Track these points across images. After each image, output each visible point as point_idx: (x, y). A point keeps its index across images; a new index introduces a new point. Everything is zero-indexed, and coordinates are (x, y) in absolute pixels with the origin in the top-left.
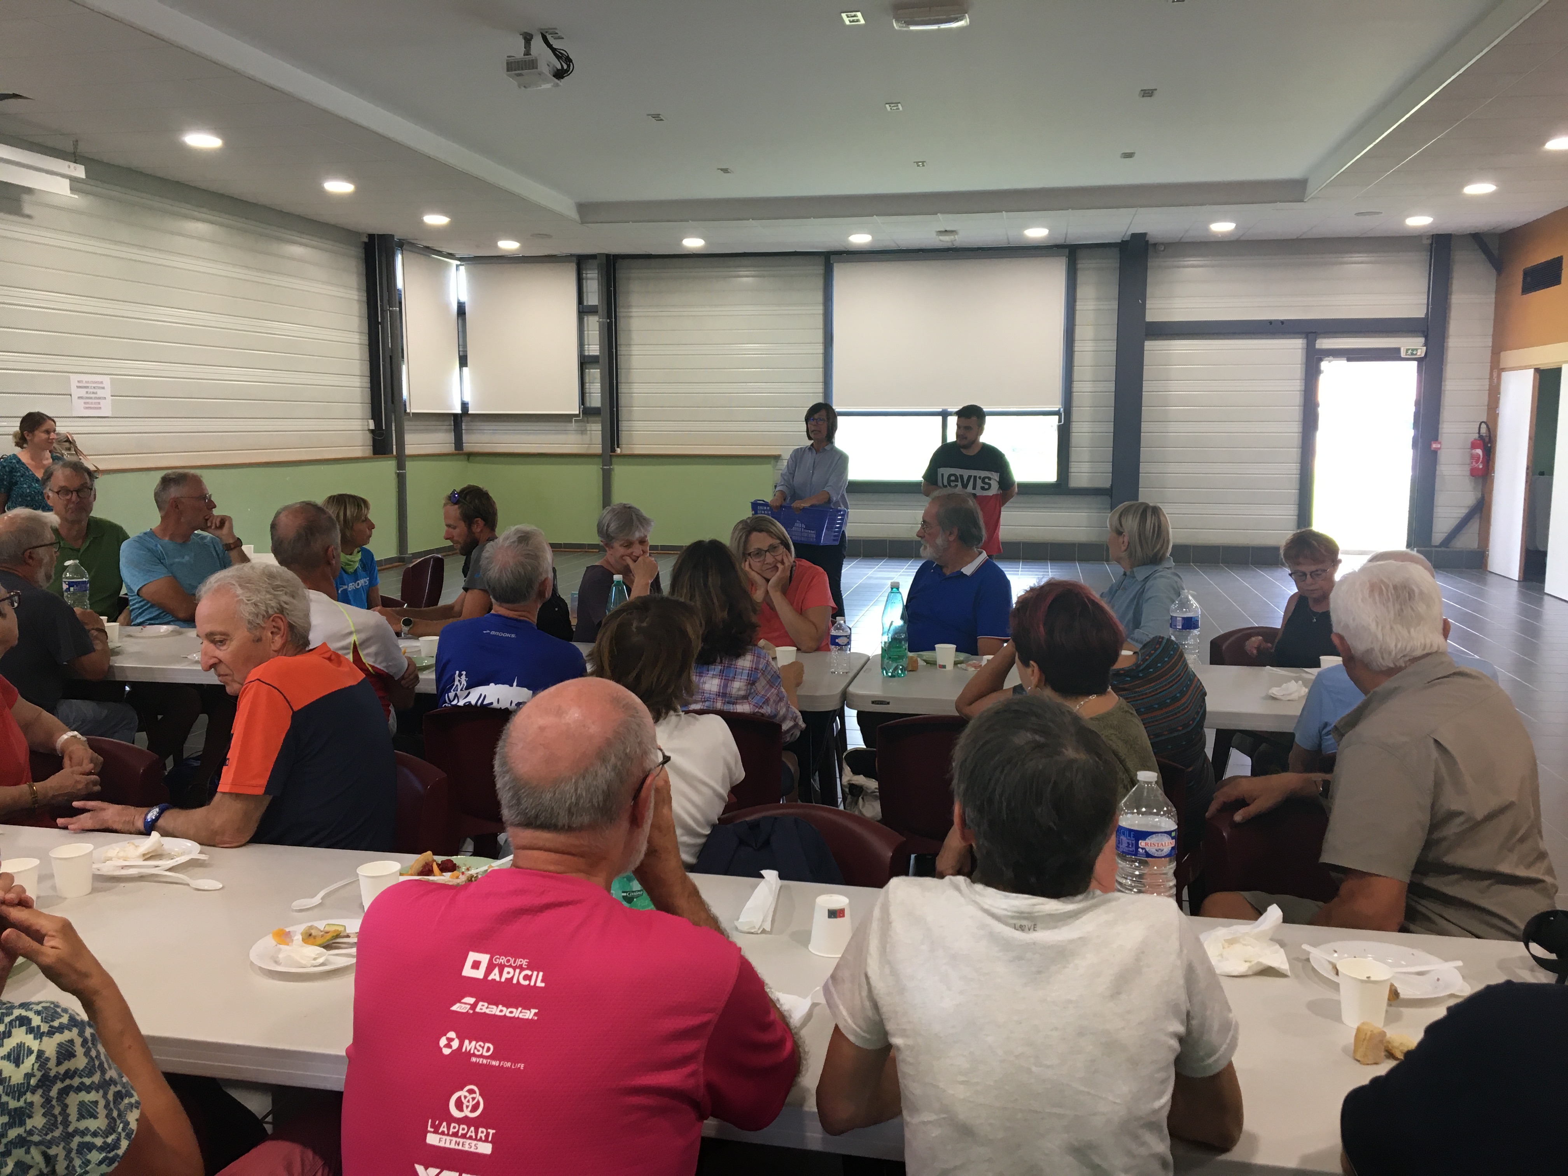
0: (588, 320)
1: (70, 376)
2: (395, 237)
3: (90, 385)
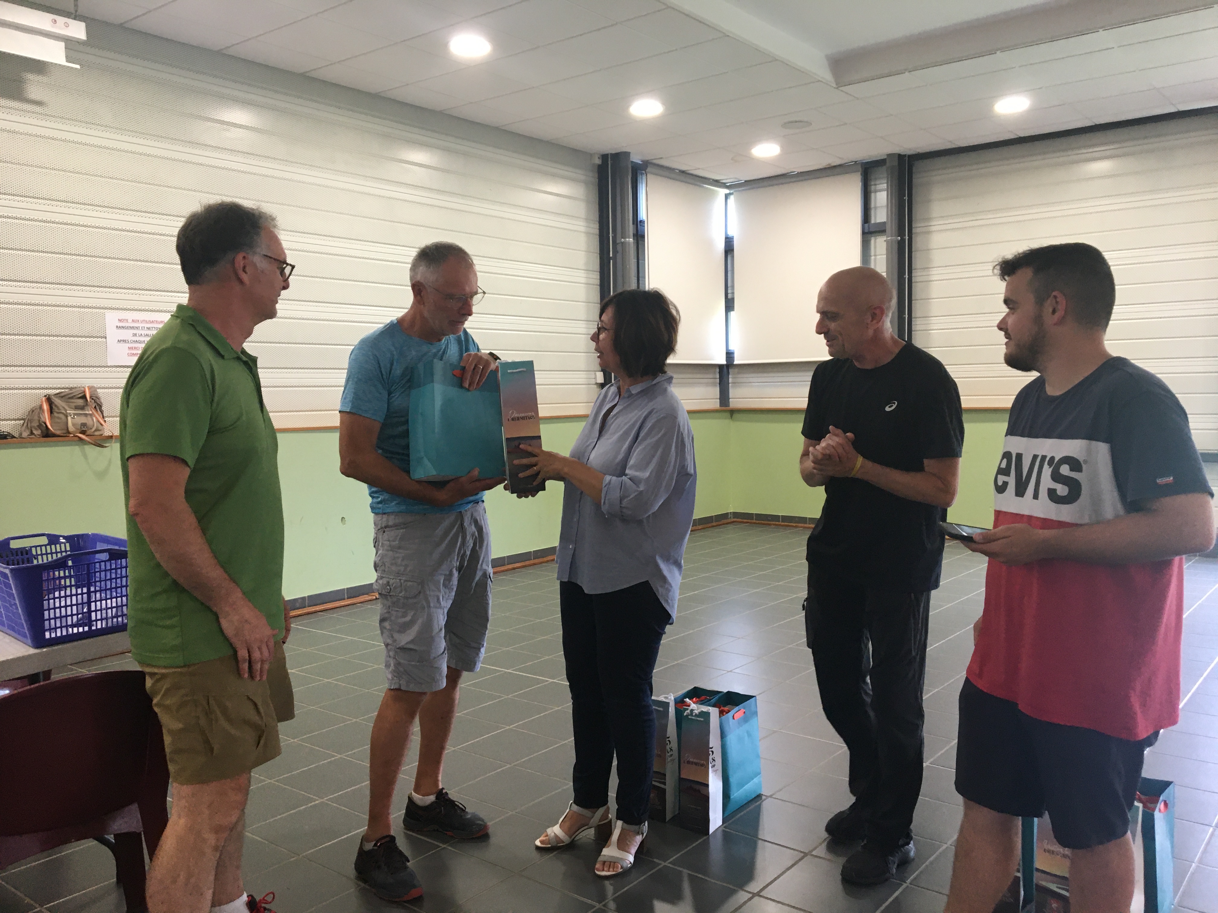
0: (875, 242)
1: (106, 313)
2: (631, 155)
3: (141, 325)
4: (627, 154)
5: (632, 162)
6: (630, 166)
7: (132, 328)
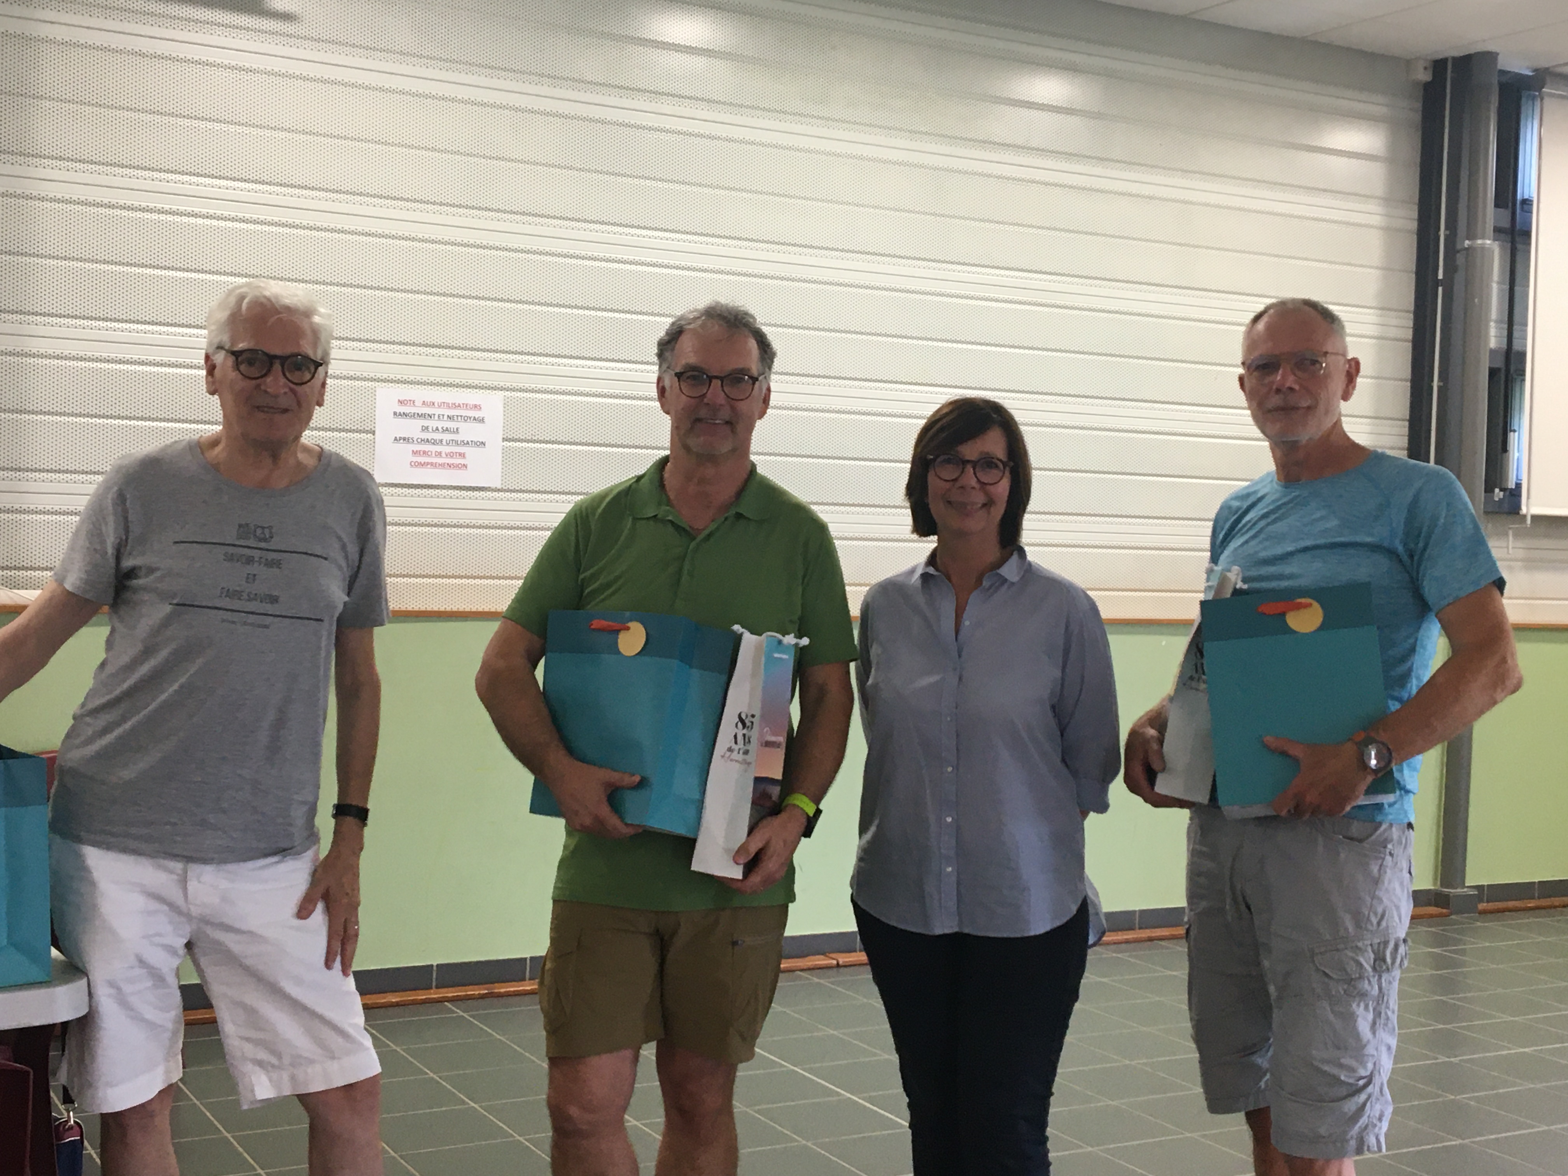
1: (377, 389)
2: (1500, 58)
3: (438, 411)
4: (1490, 57)
5: (1503, 73)
6: (1495, 81)
7: (420, 416)
